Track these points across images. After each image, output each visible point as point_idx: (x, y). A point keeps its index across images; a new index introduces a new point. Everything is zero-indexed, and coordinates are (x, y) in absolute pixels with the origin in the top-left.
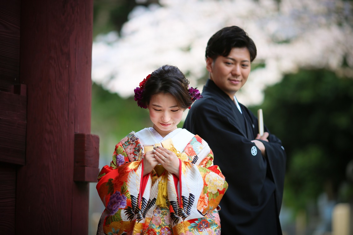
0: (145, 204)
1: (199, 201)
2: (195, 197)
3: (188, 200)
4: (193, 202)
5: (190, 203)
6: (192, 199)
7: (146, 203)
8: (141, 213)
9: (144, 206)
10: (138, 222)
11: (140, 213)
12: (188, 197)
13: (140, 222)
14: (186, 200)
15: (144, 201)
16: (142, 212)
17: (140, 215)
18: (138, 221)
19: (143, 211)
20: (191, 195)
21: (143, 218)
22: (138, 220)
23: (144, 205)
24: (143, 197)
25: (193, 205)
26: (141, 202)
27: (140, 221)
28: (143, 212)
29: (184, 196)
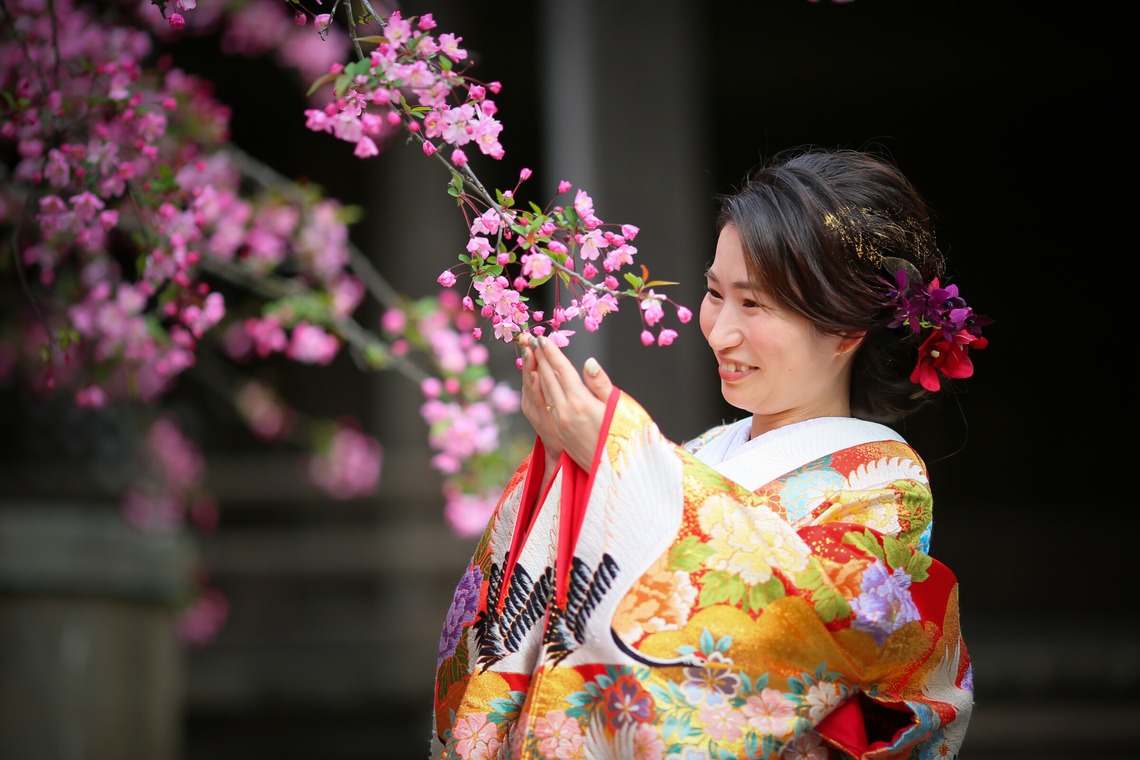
0: (523, 592)
1: (631, 591)
2: (618, 573)
3: (591, 578)
4: (604, 592)
5: (595, 595)
6: (605, 579)
7: (525, 588)
8: (501, 632)
9: (515, 603)
10: (485, 668)
11: (496, 630)
12: (595, 568)
13: (491, 668)
14: (584, 578)
15: (522, 582)
16: (503, 625)
17: (494, 639)
18: (483, 664)
19: (509, 621)
20: (608, 561)
21: (505, 650)
22: (482, 661)
23: (518, 600)
24: (520, 561)
25: (602, 602)
26: (510, 585)
27: (492, 663)
28: (508, 625)
29: (583, 558)
